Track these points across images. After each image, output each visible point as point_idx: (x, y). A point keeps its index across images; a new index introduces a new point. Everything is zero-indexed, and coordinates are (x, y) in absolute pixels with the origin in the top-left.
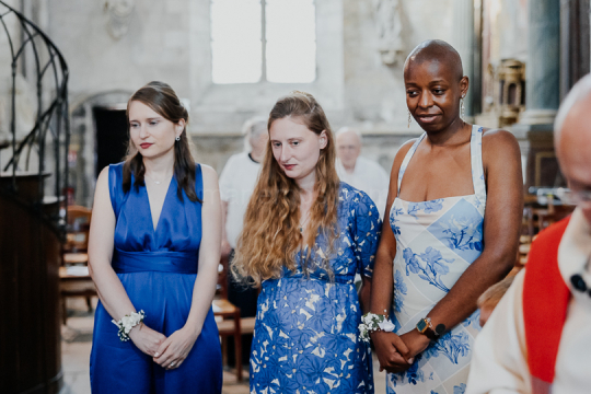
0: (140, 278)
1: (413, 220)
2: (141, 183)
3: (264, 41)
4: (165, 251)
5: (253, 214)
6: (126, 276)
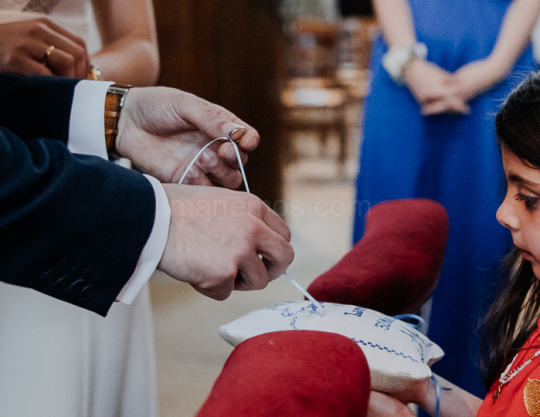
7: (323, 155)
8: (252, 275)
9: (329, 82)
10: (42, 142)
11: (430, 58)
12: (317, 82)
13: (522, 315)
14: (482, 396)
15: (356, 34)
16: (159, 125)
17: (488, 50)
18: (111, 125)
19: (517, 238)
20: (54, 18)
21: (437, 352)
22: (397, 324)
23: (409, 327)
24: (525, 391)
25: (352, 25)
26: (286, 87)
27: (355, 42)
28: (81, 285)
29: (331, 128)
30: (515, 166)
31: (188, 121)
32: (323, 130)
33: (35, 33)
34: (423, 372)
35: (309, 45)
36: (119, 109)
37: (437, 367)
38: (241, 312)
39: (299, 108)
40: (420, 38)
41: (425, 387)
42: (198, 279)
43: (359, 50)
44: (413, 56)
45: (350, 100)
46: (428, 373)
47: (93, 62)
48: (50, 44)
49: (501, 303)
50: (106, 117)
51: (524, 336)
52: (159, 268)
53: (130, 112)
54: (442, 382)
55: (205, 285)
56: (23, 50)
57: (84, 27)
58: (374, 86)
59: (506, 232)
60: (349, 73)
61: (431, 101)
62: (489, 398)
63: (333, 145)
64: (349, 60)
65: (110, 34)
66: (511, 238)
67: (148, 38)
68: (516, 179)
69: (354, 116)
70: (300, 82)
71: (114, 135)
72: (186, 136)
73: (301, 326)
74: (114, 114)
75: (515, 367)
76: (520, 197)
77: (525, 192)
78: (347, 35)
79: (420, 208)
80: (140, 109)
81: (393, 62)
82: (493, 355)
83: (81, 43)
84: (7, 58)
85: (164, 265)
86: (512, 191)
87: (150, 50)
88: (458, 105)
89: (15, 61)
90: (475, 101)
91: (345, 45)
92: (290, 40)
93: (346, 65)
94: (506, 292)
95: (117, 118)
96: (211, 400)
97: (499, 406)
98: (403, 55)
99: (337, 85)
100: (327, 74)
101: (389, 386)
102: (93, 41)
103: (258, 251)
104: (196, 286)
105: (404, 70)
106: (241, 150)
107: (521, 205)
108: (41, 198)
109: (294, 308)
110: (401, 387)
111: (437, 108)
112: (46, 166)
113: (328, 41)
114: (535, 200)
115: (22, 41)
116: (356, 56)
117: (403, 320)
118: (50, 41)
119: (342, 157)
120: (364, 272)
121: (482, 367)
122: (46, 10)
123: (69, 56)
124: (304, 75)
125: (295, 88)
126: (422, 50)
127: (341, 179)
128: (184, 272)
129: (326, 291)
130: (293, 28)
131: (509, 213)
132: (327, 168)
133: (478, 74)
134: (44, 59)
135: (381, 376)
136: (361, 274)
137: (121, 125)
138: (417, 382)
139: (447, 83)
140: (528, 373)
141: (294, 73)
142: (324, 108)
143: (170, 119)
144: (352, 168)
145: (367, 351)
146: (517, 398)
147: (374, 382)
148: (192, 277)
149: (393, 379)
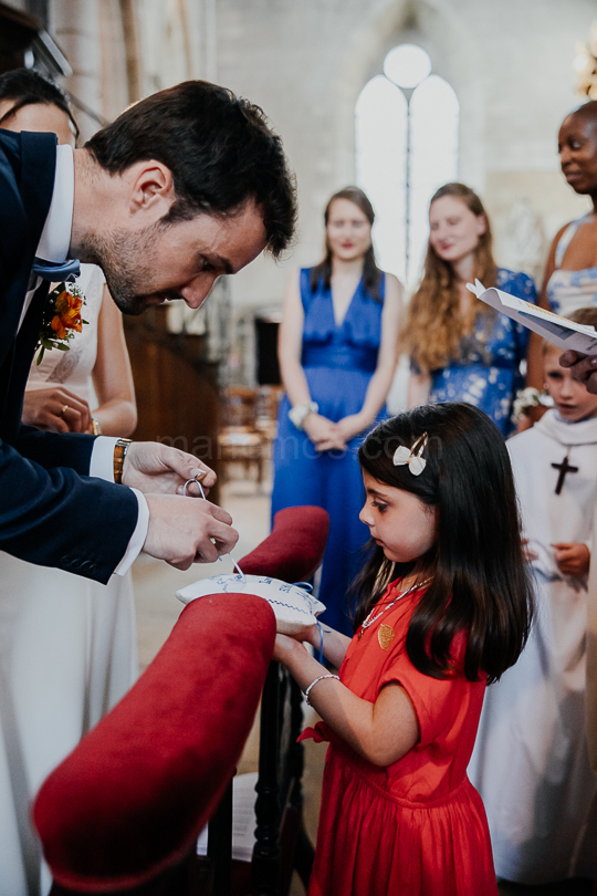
0: (321, 373)
1: (575, 290)
2: (327, 287)
3: (408, 239)
4: (345, 349)
5: (415, 308)
6: (310, 371)
7: (247, 478)
8: (207, 554)
9: (251, 429)
10: (59, 470)
11: (320, 412)
12: (243, 429)
13: (377, 581)
14: (351, 637)
15: (268, 396)
16: (150, 469)
17: (359, 409)
18: (118, 467)
19: (373, 531)
20: (65, 386)
21: (321, 607)
22: (294, 588)
23: (303, 591)
24: (379, 632)
25: (266, 390)
26: (221, 433)
27: (268, 402)
28: (88, 564)
29: (253, 460)
30: (371, 483)
31: (169, 467)
32: (246, 461)
33: (55, 397)
34: (311, 620)
35: (237, 404)
36: (123, 457)
37: (321, 617)
38: (191, 582)
39: (230, 446)
40: (314, 399)
41: (313, 630)
42: (171, 557)
43: (271, 407)
44: (310, 411)
45: (265, 441)
46: (315, 621)
47: (93, 416)
48: (65, 404)
49: (362, 575)
50: (115, 462)
51: (378, 596)
52: (142, 550)
53: (131, 460)
54: (324, 627)
55: (174, 561)
56: (48, 408)
57: (87, 393)
58: (280, 432)
59: (366, 527)
60: (264, 423)
61: (323, 441)
62: (356, 637)
63: (254, 471)
64: (264, 414)
65: (104, 398)
66: (369, 531)
67: (130, 400)
68: (372, 492)
69: (268, 451)
70: (231, 429)
71: (120, 475)
72: (167, 475)
73: (230, 590)
74: (120, 460)
75: (373, 617)
76: (375, 504)
77: (378, 501)
78: (263, 397)
79: (311, 511)
80: (137, 458)
81: (296, 415)
82: (357, 609)
83: (86, 404)
84: (36, 414)
85: (146, 549)
86: (370, 500)
87: (131, 408)
88: (340, 445)
89: (41, 416)
90: (350, 442)
91: (261, 404)
92: (224, 401)
93: (262, 417)
94: (365, 567)
95: (122, 463)
96: (170, 639)
97: (362, 643)
98: (303, 410)
99: (256, 431)
100: (249, 423)
101: (289, 630)
102: (93, 402)
103: (211, 536)
104: (168, 561)
105: (303, 421)
106: (204, 487)
107: (376, 508)
108: (57, 509)
109: (225, 578)
110: (297, 631)
111: (322, 447)
112: (61, 485)
113: (249, 401)
114: (385, 506)
115: (46, 402)
116: (268, 412)
117: (299, 586)
118: (65, 402)
119: (260, 479)
120: (273, 554)
121: (351, 617)
122: (62, 382)
123: (78, 413)
124: (234, 424)
125: (228, 433)
126: (315, 407)
127: (260, 494)
128: (160, 554)
129: (250, 567)
130: (226, 393)
131: (368, 514)
132: (250, 487)
133: (352, 424)
134: (61, 414)
135: (283, 623)
136: (271, 556)
137: (124, 468)
138: (308, 628)
139: (333, 430)
140: (381, 620)
141: (227, 424)
142: (247, 447)
143: (157, 465)
144: (268, 486)
145: (273, 606)
146: (374, 637)
147: (279, 627)
148: (166, 556)
149: (291, 625)
